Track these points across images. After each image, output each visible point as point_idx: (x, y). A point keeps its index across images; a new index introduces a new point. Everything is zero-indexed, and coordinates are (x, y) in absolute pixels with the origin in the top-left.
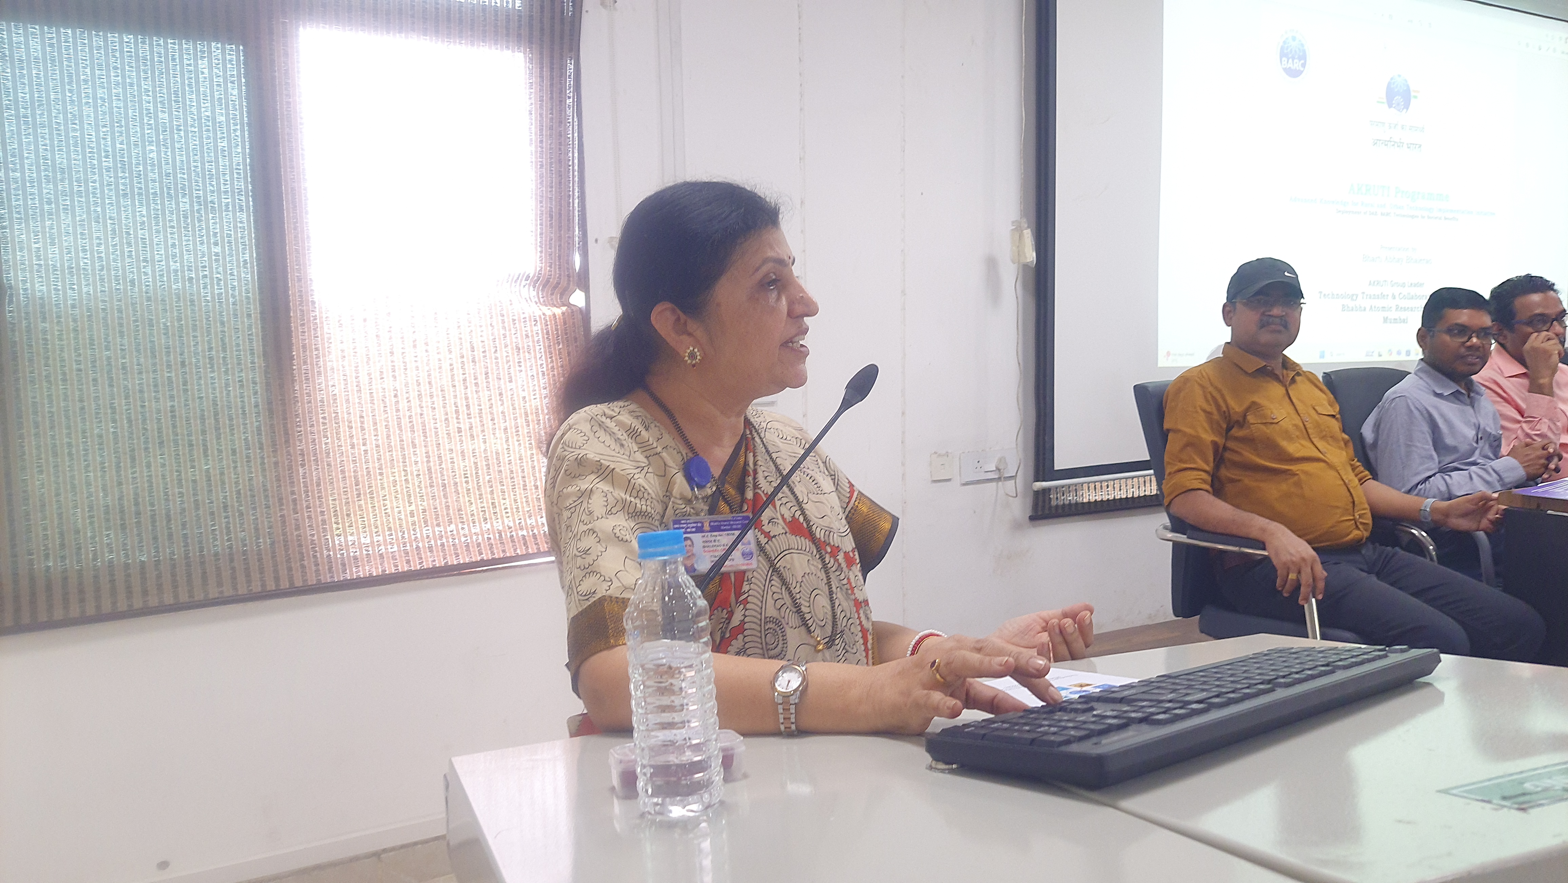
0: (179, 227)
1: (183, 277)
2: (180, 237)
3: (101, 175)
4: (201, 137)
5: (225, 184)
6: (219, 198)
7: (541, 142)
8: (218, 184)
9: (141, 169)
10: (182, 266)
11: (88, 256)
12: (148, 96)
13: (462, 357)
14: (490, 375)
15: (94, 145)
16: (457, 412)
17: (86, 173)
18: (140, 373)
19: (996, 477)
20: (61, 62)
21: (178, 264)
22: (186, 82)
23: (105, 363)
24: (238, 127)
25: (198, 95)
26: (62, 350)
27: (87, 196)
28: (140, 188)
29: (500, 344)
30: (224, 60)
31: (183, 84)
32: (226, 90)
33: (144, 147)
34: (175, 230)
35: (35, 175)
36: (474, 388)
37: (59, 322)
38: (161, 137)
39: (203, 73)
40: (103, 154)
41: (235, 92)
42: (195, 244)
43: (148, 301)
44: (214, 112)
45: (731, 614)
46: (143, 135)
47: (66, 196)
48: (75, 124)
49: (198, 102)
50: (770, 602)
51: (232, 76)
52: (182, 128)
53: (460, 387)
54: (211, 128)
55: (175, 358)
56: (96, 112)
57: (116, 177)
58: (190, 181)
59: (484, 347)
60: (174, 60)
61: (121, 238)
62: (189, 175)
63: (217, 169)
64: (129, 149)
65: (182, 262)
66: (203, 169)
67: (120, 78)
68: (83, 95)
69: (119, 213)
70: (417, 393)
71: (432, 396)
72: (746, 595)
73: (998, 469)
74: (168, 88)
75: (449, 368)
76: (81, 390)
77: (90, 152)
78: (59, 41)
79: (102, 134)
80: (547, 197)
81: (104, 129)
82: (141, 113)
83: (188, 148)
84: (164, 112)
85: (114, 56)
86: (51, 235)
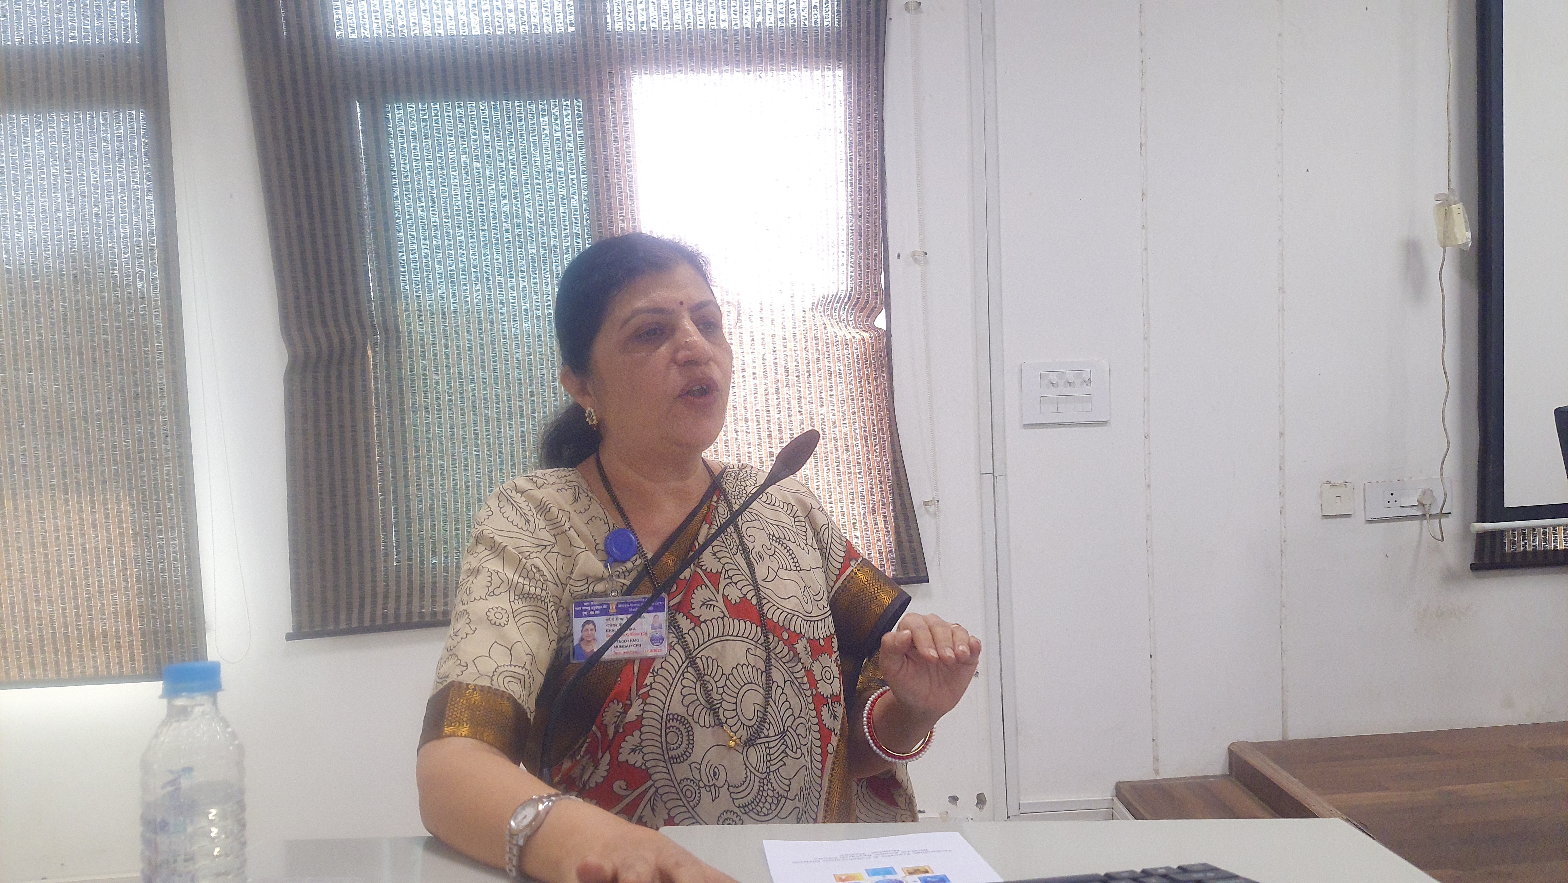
0: (528, 272)
1: (532, 316)
2: (529, 280)
3: (466, 230)
4: (544, 189)
5: (565, 230)
6: (561, 243)
7: (851, 159)
8: (559, 230)
9: (497, 221)
10: (531, 306)
11: (457, 301)
12: (501, 155)
13: (777, 382)
14: (802, 399)
15: (459, 203)
16: (770, 436)
17: (454, 230)
18: (498, 403)
19: (1421, 513)
20: (432, 134)
21: (528, 305)
22: (531, 140)
23: (470, 394)
24: (575, 176)
25: (541, 151)
26: (437, 384)
27: (456, 249)
28: (497, 239)
29: (814, 368)
30: (561, 115)
31: (529, 141)
32: (564, 143)
33: (499, 202)
34: (525, 274)
35: (415, 233)
36: (787, 413)
37: (435, 359)
38: (513, 191)
39: (544, 130)
40: (467, 211)
41: (571, 144)
42: (541, 286)
43: (504, 338)
44: (554, 165)
45: (627, 708)
46: (498, 191)
47: (439, 249)
48: (445, 186)
49: (541, 156)
50: (677, 696)
51: (568, 129)
52: (529, 181)
53: (774, 412)
54: (552, 179)
55: (526, 389)
56: (460, 174)
57: (478, 230)
58: (536, 229)
59: (798, 371)
60: (520, 121)
61: (482, 283)
62: (536, 223)
63: (559, 216)
64: (487, 204)
65: (531, 302)
66: (547, 217)
67: (478, 142)
68: (450, 161)
69: (480, 262)
70: (733, 418)
71: (746, 421)
72: (649, 688)
73: (1421, 504)
74: (517, 147)
75: (764, 393)
76: (451, 418)
77: (457, 210)
78: (430, 116)
79: (465, 193)
80: (856, 215)
81: (467, 189)
82: (496, 172)
83: (534, 199)
84: (514, 169)
85: (473, 123)
86: (429, 284)
